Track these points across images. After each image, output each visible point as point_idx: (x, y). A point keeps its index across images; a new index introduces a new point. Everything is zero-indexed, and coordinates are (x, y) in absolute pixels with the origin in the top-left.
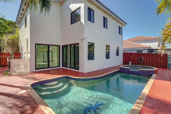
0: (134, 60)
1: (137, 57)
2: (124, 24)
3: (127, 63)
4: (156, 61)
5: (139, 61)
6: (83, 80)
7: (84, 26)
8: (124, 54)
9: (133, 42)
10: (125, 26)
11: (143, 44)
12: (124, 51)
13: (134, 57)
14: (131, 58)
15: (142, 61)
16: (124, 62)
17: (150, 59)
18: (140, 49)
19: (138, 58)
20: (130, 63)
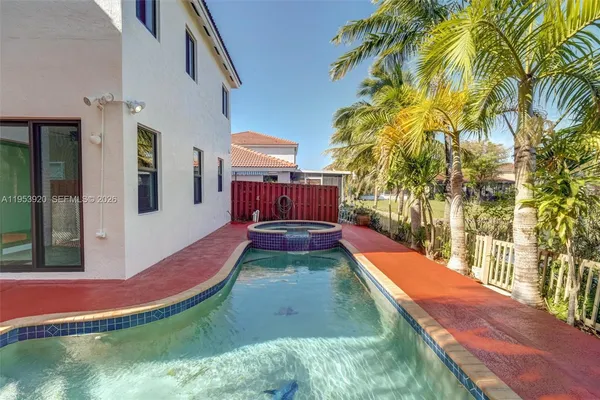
0: (265, 205)
1: (273, 197)
2: (236, 82)
3: (244, 215)
4: (318, 205)
5: (280, 209)
6: (158, 315)
7: (120, 34)
8: (236, 186)
9: (248, 148)
10: (236, 87)
11: (277, 157)
12: (236, 174)
13: (265, 195)
14: (258, 198)
15: (286, 209)
16: (236, 214)
17: (305, 201)
18: (273, 172)
19: (276, 198)
20: (256, 215)
